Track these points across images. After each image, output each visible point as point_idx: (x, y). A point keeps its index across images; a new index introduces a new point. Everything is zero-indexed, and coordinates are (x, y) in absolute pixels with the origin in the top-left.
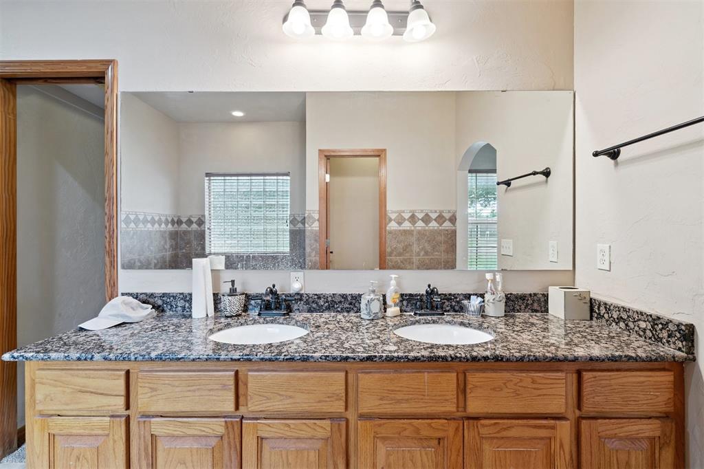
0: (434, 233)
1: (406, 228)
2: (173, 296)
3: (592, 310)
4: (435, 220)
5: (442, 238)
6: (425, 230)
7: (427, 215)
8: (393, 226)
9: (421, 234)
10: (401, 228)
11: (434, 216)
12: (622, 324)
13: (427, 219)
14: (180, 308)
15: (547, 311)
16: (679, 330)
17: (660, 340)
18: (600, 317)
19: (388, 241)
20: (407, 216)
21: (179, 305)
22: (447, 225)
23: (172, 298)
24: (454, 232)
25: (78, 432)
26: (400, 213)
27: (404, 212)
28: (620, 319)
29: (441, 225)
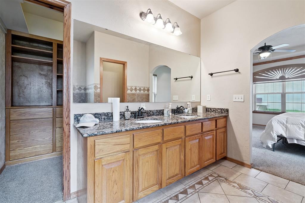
0: (143, 95)
1: (133, 93)
2: (100, 114)
3: (206, 110)
4: (143, 90)
5: (144, 97)
6: (139, 94)
7: (140, 88)
8: (129, 92)
9: (138, 95)
10: (132, 93)
11: (142, 89)
12: (214, 112)
13: (140, 90)
14: (103, 119)
15: (197, 112)
16: (226, 110)
17: (223, 113)
18: (208, 111)
19: (127, 97)
20: (134, 88)
21: (102, 117)
22: (146, 92)
23: (99, 115)
24: (149, 95)
25: (114, 161)
26: (131, 87)
27: (133, 87)
28: (214, 111)
29: (144, 92)
